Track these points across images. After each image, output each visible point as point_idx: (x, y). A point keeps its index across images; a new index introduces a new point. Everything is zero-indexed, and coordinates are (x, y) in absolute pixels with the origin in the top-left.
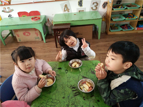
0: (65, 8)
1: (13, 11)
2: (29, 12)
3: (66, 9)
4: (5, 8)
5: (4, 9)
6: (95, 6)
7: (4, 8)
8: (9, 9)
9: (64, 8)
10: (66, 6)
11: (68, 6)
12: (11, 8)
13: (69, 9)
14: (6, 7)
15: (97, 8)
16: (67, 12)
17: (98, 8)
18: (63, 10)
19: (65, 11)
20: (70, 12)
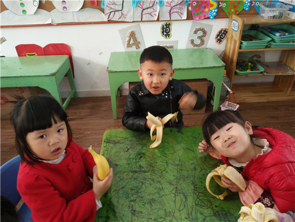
1: (4, 41)
2: (43, 46)
3: (132, 42)
6: (200, 38)
9: (128, 39)
10: (132, 35)
11: (137, 36)
13: (139, 43)
15: (203, 42)
16: (133, 49)
17: (205, 43)
18: (126, 43)
19: (129, 45)
20: (141, 49)
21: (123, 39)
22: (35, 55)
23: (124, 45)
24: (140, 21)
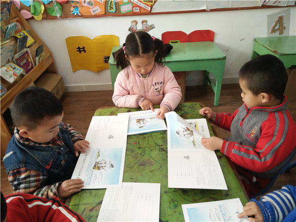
0: (276, 25)
1: (153, 28)
2: (188, 33)
3: (277, 28)
4: (136, 23)
5: (134, 24)
7: (132, 22)
8: (144, 23)
9: (274, 24)
10: (280, 20)
11: (284, 21)
12: (149, 23)
13: (284, 28)
14: (140, 19)
16: (277, 34)
18: (272, 28)
19: (274, 31)
20: (284, 35)
21: (269, 24)
22: (178, 42)
23: (268, 31)
24: (293, 6)
